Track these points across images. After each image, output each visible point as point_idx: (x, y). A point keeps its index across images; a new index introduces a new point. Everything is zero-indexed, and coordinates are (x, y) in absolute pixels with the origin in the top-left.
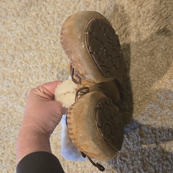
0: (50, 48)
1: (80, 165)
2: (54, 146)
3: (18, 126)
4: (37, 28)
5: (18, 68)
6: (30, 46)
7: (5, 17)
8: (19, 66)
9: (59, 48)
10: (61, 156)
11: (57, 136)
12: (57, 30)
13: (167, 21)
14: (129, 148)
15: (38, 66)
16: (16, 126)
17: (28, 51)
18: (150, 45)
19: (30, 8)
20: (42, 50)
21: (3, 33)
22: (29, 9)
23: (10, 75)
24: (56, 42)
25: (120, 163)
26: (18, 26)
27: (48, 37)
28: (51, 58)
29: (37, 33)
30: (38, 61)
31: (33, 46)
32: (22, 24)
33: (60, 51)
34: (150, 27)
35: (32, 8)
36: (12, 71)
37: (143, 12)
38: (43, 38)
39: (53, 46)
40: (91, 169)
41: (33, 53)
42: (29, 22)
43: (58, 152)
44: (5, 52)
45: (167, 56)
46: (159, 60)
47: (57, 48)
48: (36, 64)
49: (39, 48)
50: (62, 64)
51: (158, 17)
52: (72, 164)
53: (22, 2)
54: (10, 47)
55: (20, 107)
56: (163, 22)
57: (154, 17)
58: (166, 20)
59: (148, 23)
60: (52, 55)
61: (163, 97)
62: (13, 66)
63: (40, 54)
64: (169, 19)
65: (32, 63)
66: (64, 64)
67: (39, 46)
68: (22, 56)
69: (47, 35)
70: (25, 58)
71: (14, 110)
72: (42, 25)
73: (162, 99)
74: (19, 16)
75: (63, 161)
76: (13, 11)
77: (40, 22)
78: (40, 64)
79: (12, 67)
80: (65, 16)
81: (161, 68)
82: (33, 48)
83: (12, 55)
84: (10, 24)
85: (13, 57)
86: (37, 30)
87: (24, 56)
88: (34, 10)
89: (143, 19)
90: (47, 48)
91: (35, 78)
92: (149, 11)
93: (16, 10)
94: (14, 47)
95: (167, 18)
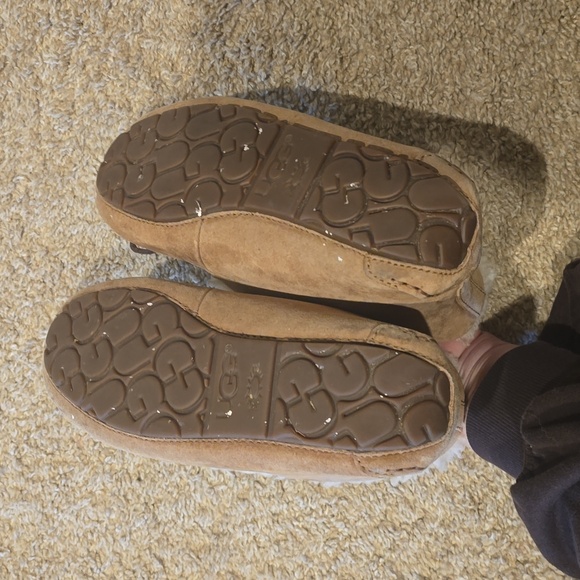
0: (20, 284)
1: (292, 561)
2: (186, 558)
3: (45, 566)
9: (49, 269)
10: (223, 573)
11: (179, 522)
12: (15, 224)
13: (309, 43)
15: (12, 354)
16: (37, 570)
24: (29, 257)
28: (39, 310)
30: (4, 341)
33: (57, 277)
37: (233, 52)
39: (28, 272)
43: (207, 567)
47: (43, 273)
51: (282, 47)
55: (18, 508)
56: (300, 51)
57: (272, 50)
58: (306, 42)
59: (264, 75)
60: (38, 300)
64: (313, 37)
71: (7, 528)
78: (14, 346)
80: (19, 172)
89: (245, 71)
90: (12, 288)
91: (20, 396)
92: (248, 41)
95: (305, 37)
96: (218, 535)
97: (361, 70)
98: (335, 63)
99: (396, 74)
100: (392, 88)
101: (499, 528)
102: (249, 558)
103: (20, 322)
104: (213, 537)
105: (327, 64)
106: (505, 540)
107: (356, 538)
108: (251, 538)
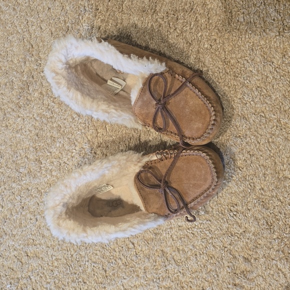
0: (76, 124)
1: (187, 247)
2: (143, 243)
4: (49, 109)
5: (51, 171)
6: (51, 136)
7: (4, 118)
8: (50, 168)
10: (158, 250)
13: (194, 12)
14: (233, 192)
15: (73, 154)
17: (53, 143)
18: (191, 51)
19: (29, 90)
20: (69, 133)
21: (12, 139)
22: (28, 92)
23: (46, 185)
25: (233, 217)
26: (25, 120)
27: (68, 112)
28: (84, 135)
29: (52, 115)
30: (70, 148)
31: (55, 134)
32: (28, 115)
34: (179, 32)
35: (31, 89)
36: (46, 180)
37: (161, 18)
38: (62, 117)
39: (79, 119)
40: (202, 245)
41: (60, 142)
42: (35, 108)
43: (152, 247)
44: (26, 160)
45: (217, 53)
46: (211, 64)
48: (70, 154)
49: (64, 131)
50: (101, 136)
51: (182, 14)
52: (177, 253)
53: (15, 89)
54: (29, 152)
56: (190, 16)
57: (178, 16)
58: (192, 12)
59: (174, 28)
60: (83, 131)
61: (239, 105)
62: (44, 172)
63: (69, 138)
64: (196, 9)
65: (64, 156)
66: (103, 134)
67: (62, 130)
68: (49, 154)
69: (65, 111)
70: (53, 154)
72: (53, 102)
73: (240, 108)
74: (20, 107)
75: (163, 255)
76: (11, 105)
77: (49, 100)
78: (74, 151)
79: (44, 174)
81: (218, 72)
82: (56, 136)
83: (36, 159)
84: (14, 123)
85: (38, 161)
86: (50, 112)
87: (51, 153)
88: (34, 90)
89: (166, 27)
90: (73, 126)
92: (167, 13)
93: (13, 102)
94: (33, 148)
95: (192, 9)
96: (156, 234)
97: (217, 23)
98: (206, 20)
99: (233, 24)
100: (232, 31)
101: (280, 237)
102: (169, 244)
103: (76, 140)
104: (154, 235)
105: (202, 21)
106: (283, 243)
107: (215, 238)
108: (170, 236)
